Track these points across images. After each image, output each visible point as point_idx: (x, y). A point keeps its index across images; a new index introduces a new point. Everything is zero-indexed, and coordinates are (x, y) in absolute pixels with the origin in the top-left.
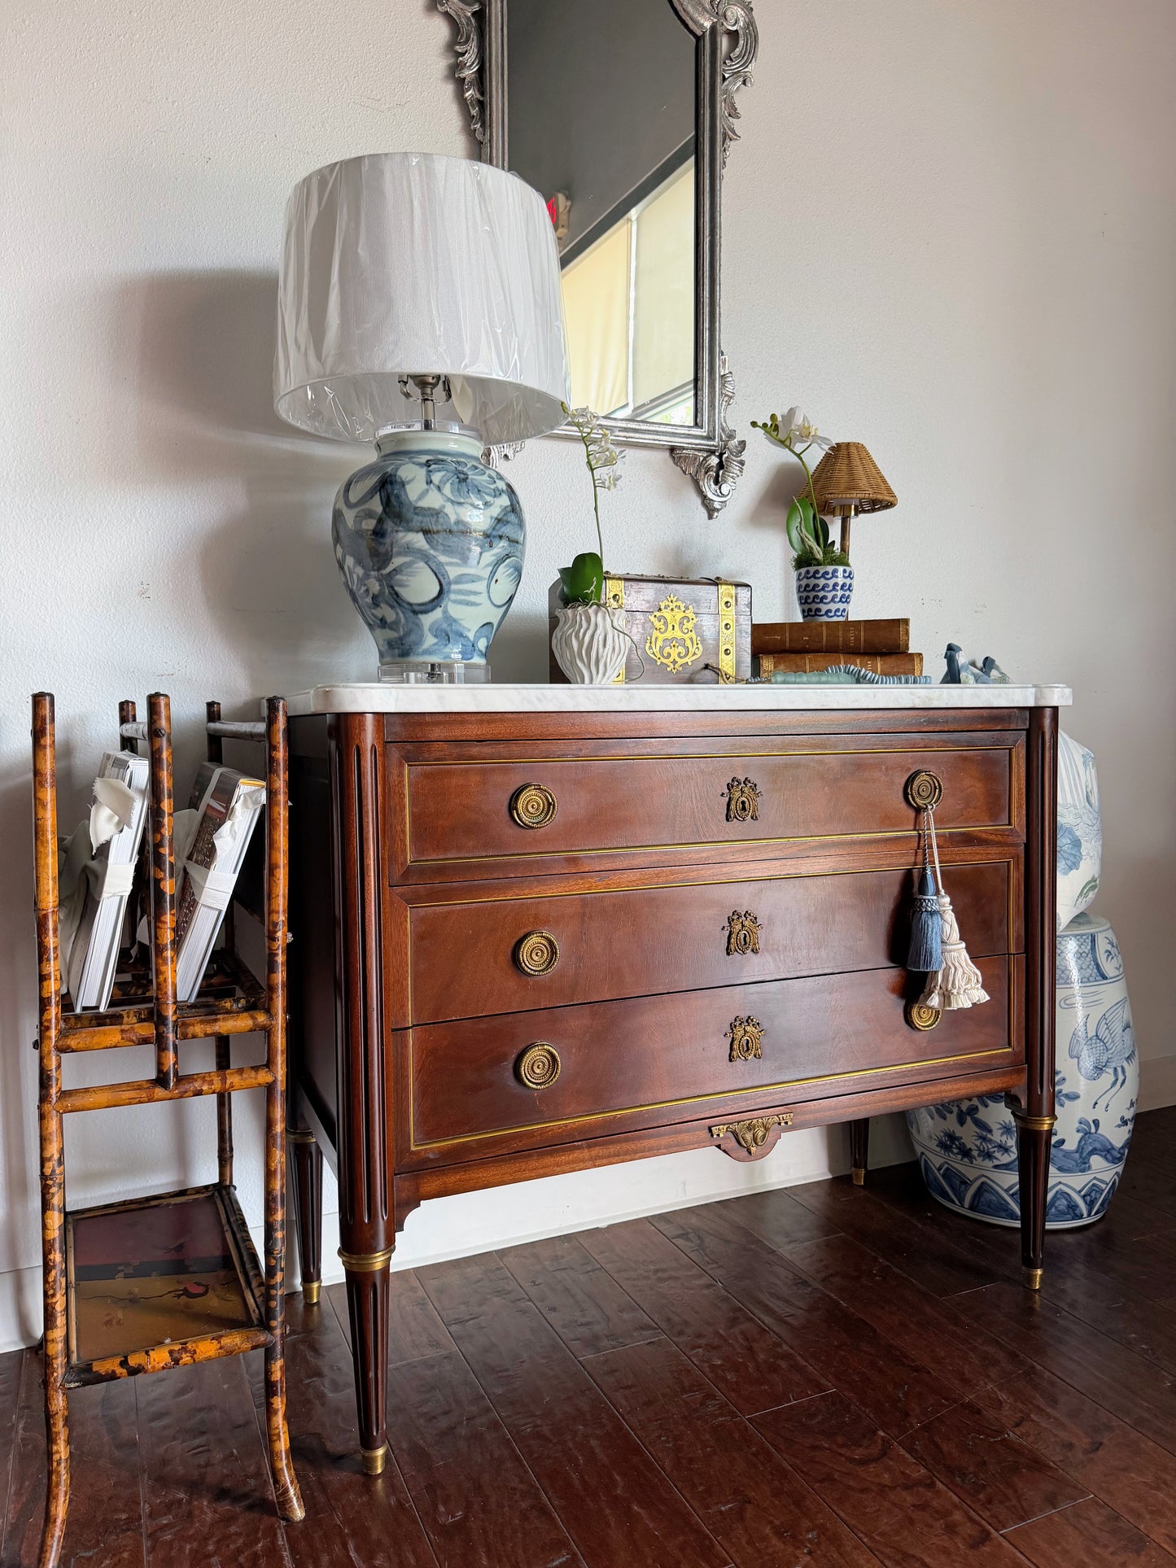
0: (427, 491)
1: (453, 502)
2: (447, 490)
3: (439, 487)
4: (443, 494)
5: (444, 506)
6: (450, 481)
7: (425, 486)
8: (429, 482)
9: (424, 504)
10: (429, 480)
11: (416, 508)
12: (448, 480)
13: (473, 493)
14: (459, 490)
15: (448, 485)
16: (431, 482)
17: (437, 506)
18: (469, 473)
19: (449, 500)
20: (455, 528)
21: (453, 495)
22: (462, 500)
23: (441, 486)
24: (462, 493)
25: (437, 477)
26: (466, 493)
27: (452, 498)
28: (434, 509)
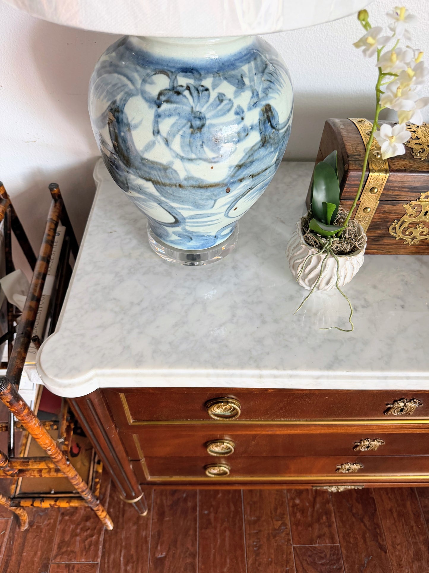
0: (154, 143)
1: (182, 158)
2: (176, 144)
3: (167, 141)
4: (171, 149)
5: (172, 163)
6: (181, 133)
7: (151, 137)
8: (156, 132)
9: (150, 156)
10: (156, 129)
11: (143, 159)
12: (179, 131)
13: (208, 146)
14: (190, 145)
15: (178, 138)
16: (158, 132)
17: (164, 160)
18: (207, 116)
19: (178, 156)
20: (185, 183)
21: (184, 151)
22: (193, 156)
23: (170, 139)
24: (194, 148)
25: (165, 126)
26: (199, 147)
27: (182, 154)
28: (161, 164)
